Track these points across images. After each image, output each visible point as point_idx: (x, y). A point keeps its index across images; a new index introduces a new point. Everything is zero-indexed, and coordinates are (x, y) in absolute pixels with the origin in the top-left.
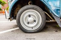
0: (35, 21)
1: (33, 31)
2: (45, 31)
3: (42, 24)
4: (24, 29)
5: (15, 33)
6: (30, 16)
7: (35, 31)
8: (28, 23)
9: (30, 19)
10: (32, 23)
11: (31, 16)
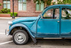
0: (22, 38)
1: (21, 44)
2: (28, 44)
6: (20, 36)
8: (19, 39)
9: (20, 37)
10: (21, 39)
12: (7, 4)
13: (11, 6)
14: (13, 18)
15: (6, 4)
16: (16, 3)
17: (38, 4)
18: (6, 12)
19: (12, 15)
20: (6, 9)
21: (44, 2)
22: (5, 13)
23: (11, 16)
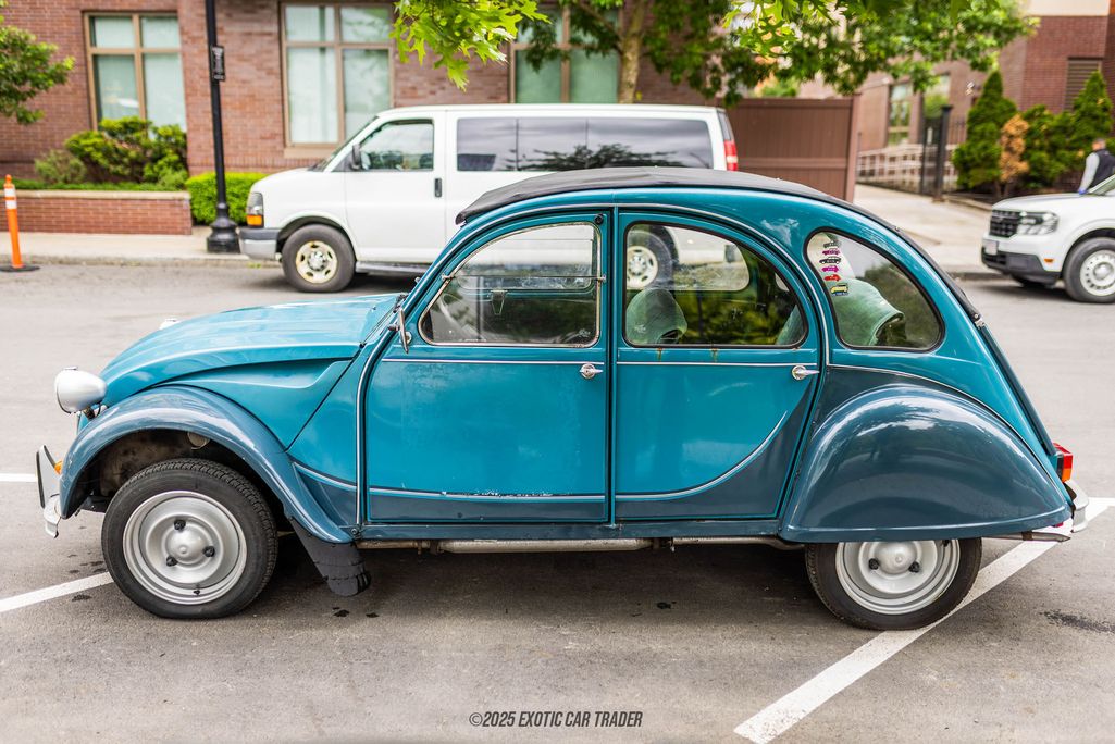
1: (199, 610)
3: (250, 571)
4: (148, 597)
5: (95, 612)
7: (207, 608)
11: (188, 525)
12: (137, 61)
13: (190, 91)
14: (214, 246)
15: (131, 57)
16: (250, 49)
17: (536, 65)
18: (137, 164)
19: (206, 211)
20: (129, 128)
21: (608, 42)
22: (117, 180)
23: (199, 222)
